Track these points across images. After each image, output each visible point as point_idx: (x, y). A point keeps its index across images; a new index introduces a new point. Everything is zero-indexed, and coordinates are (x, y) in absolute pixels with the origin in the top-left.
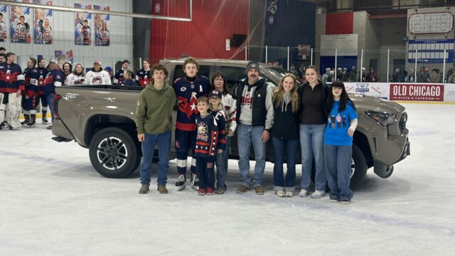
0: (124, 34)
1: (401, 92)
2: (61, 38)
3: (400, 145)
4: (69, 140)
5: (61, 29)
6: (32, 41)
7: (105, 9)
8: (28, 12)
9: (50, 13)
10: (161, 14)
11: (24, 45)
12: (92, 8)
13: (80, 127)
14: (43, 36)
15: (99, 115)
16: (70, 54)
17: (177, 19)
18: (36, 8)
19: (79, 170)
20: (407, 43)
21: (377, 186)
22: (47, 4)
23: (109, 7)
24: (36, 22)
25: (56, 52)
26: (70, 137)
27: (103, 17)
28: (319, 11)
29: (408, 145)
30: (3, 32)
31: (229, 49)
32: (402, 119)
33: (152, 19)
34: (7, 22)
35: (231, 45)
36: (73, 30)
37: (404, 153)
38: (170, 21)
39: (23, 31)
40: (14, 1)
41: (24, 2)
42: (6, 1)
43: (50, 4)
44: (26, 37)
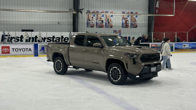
0: (144, 23)
2: (116, 25)
5: (116, 22)
6: (104, 27)
7: (135, 13)
8: (103, 16)
9: (112, 16)
10: (158, 14)
11: (101, 29)
12: (130, 13)
14: (109, 25)
16: (120, 31)
17: (167, 15)
18: (106, 15)
24: (106, 19)
25: (114, 31)
27: (135, 16)
30: (93, 24)
33: (155, 16)
39: (101, 23)
40: (98, 12)
41: (102, 13)
42: (95, 13)
43: (112, 13)
44: (102, 26)
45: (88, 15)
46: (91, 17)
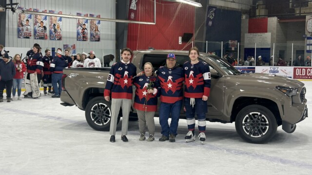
0: (110, 33)
1: (301, 73)
2: (68, 36)
3: (301, 110)
4: (72, 105)
5: (68, 30)
6: (48, 38)
7: (97, 16)
8: (45, 19)
9: (60, 20)
10: (135, 20)
11: (43, 41)
12: (89, 16)
13: (79, 96)
14: (56, 35)
15: (92, 88)
16: (74, 47)
17: (146, 23)
18: (51, 16)
19: (78, 125)
20: (306, 39)
21: (284, 139)
22: (59, 14)
23: (100, 15)
24: (51, 25)
25: (64, 45)
26: (73, 103)
27: (96, 22)
28: (244, 17)
29: (307, 110)
30: (29, 32)
31: (181, 43)
32: (302, 92)
33: (129, 23)
34: (32, 25)
35: (183, 40)
36: (76, 31)
37: (303, 116)
38: (141, 24)
39: (43, 32)
40: (37, 11)
41: (43, 12)
42: (31, 11)
43: (60, 13)
44: (44, 36)
45: (20, 16)
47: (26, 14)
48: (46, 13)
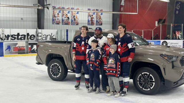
0: (108, 20)
2: (82, 22)
5: (82, 19)
6: (70, 24)
7: (100, 10)
8: (69, 13)
9: (78, 13)
11: (67, 26)
12: (95, 10)
14: (75, 22)
18: (72, 11)
23: (102, 10)
24: (72, 16)
25: (80, 28)
27: (100, 14)
30: (59, 21)
31: (157, 25)
34: (61, 17)
36: (87, 20)
39: (67, 20)
40: (63, 8)
41: (67, 9)
42: (60, 9)
43: (78, 9)
44: (68, 23)
45: (54, 11)
46: (57, 13)
47: (57, 11)
48: (69, 9)
